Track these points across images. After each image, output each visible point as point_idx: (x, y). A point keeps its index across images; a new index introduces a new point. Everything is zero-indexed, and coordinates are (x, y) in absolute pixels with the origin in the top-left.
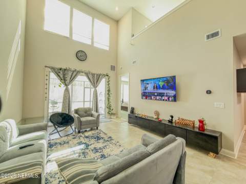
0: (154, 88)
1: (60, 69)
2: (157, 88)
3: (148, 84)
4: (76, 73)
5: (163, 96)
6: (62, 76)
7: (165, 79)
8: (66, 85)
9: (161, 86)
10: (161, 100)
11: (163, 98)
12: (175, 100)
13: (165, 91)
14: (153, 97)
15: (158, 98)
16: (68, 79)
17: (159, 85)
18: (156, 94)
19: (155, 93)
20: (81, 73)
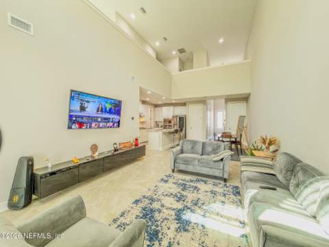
0: (98, 111)
2: (102, 111)
3: (88, 102)
5: (109, 122)
7: (113, 101)
9: (108, 109)
10: (105, 127)
11: (108, 124)
12: (119, 126)
13: (111, 116)
14: (93, 125)
15: (101, 124)
17: (106, 108)
18: (99, 120)
19: (98, 117)
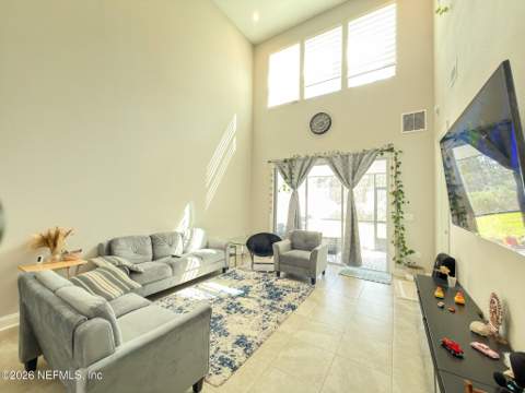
1: (285, 161)
4: (308, 162)
6: (287, 172)
8: (293, 187)
16: (296, 176)
20: (319, 161)
